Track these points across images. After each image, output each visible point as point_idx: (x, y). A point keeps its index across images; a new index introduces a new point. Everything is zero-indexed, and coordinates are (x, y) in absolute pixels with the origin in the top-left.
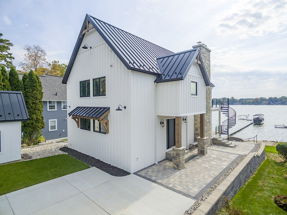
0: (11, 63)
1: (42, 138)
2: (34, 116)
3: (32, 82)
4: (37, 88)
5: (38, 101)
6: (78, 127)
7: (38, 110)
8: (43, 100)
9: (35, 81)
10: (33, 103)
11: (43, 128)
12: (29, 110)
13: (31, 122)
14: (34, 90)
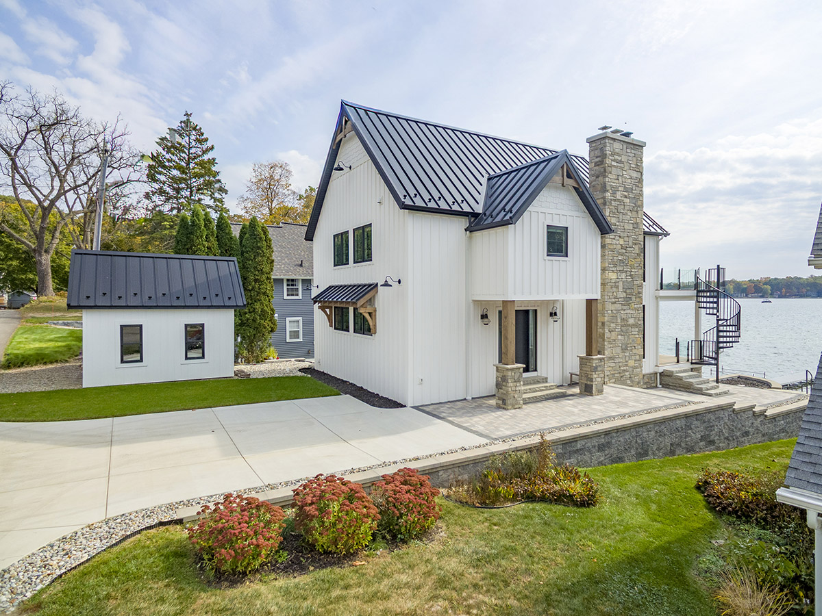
0: (221, 201)
1: (271, 352)
2: (257, 306)
3: (255, 239)
4: (263, 251)
5: (264, 277)
6: (331, 326)
7: (264, 294)
8: (273, 277)
9: (261, 238)
10: (256, 281)
11: (272, 331)
12: (249, 294)
13: (252, 318)
14: (258, 254)
